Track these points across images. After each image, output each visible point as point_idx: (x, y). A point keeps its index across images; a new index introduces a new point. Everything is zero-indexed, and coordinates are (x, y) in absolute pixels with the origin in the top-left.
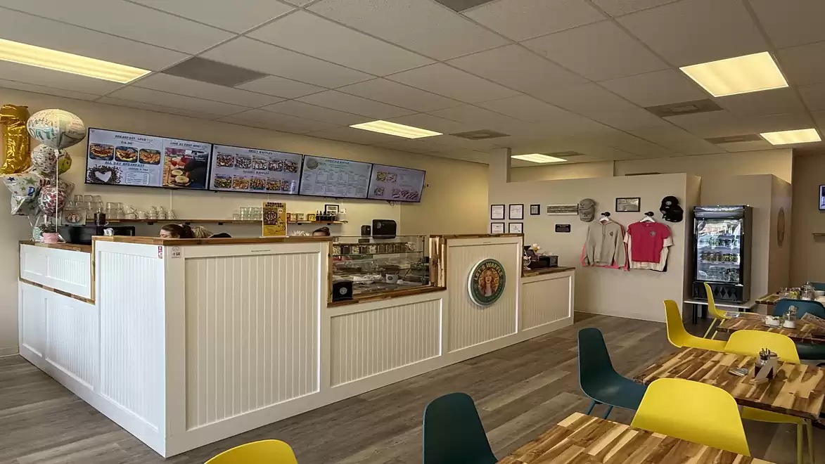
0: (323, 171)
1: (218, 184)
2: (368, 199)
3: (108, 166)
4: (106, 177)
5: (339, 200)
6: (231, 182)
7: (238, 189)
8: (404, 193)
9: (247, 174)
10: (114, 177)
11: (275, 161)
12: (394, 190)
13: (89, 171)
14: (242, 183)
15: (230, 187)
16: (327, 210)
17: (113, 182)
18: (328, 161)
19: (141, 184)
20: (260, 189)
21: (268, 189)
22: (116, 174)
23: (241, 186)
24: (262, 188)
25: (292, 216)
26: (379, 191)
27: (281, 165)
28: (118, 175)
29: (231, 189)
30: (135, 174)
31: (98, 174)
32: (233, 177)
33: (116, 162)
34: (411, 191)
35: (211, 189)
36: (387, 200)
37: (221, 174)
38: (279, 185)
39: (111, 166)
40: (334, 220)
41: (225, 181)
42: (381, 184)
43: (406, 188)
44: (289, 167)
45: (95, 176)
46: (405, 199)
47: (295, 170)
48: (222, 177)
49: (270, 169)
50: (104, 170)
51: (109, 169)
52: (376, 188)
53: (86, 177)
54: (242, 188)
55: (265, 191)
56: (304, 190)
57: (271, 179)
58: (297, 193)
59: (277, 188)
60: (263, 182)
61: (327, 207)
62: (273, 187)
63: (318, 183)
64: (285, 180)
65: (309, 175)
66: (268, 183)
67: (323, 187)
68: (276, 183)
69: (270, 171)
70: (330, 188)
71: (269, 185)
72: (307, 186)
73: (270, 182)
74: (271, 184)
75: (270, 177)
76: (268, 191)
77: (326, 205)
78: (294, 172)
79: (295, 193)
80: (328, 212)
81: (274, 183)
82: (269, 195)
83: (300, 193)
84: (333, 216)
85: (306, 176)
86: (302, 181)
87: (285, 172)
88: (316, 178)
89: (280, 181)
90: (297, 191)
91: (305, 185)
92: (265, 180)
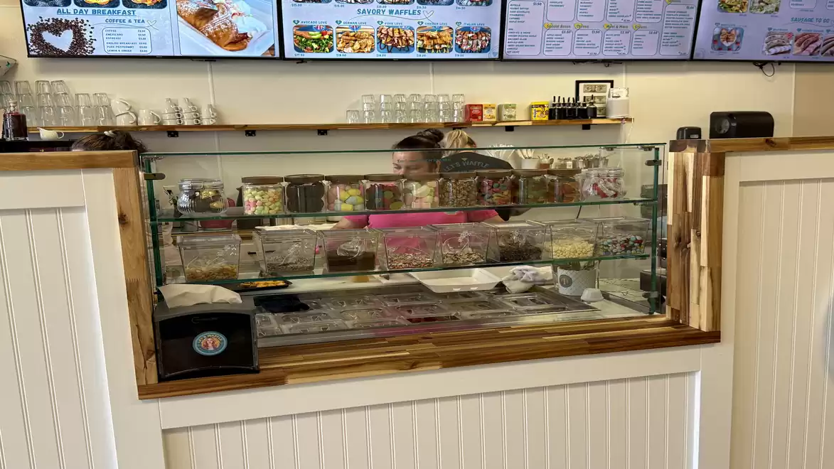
1: (301, 45)
2: (692, 60)
3: (64, 17)
4: (64, 41)
5: (613, 67)
6: (330, 39)
7: (349, 53)
8: (805, 40)
9: (364, 18)
10: (79, 41)
12: (771, 34)
13: (29, 32)
14: (356, 38)
15: (331, 50)
16: (582, 94)
17: (79, 53)
19: (136, 51)
20: (401, 50)
21: (422, 50)
22: (81, 35)
23: (357, 46)
24: (408, 48)
25: (485, 112)
26: (727, 39)
28: (87, 36)
29: (334, 55)
30: (119, 31)
31: (48, 37)
32: (334, 26)
33: (79, 9)
34: (825, 35)
35: (287, 56)
36: (755, 62)
37: (305, 20)
38: (448, 39)
39: (71, 18)
40: (595, 117)
41: (317, 35)
42: (732, 20)
43: (806, 28)
45: (43, 41)
46: (806, 56)
48: (309, 28)
49: (422, 1)
50: (57, 27)
51: (67, 25)
52: (717, 31)
53: (28, 45)
54: (360, 50)
55: (414, 54)
56: (515, 47)
57: (429, 26)
58: (497, 56)
59: (445, 46)
60: (410, 34)
61: (581, 85)
62: (435, 44)
63: (549, 27)
64: (462, 25)
65: (525, 10)
66: (422, 36)
67: (563, 35)
68: (441, 34)
69: (422, 6)
70: (585, 38)
71: (423, 41)
72: (523, 38)
73: (425, 32)
74: (429, 38)
75: (425, 21)
76: (422, 54)
77: (578, 83)
78: (484, 4)
79: (493, 57)
80: (585, 97)
81: (434, 34)
82: (430, 63)
83: (505, 56)
84: (592, 107)
85: (516, 13)
86: (508, 25)
87: (461, 7)
88: (545, 15)
89: (451, 28)
90: (497, 50)
91: (515, 34)
92: (411, 29)
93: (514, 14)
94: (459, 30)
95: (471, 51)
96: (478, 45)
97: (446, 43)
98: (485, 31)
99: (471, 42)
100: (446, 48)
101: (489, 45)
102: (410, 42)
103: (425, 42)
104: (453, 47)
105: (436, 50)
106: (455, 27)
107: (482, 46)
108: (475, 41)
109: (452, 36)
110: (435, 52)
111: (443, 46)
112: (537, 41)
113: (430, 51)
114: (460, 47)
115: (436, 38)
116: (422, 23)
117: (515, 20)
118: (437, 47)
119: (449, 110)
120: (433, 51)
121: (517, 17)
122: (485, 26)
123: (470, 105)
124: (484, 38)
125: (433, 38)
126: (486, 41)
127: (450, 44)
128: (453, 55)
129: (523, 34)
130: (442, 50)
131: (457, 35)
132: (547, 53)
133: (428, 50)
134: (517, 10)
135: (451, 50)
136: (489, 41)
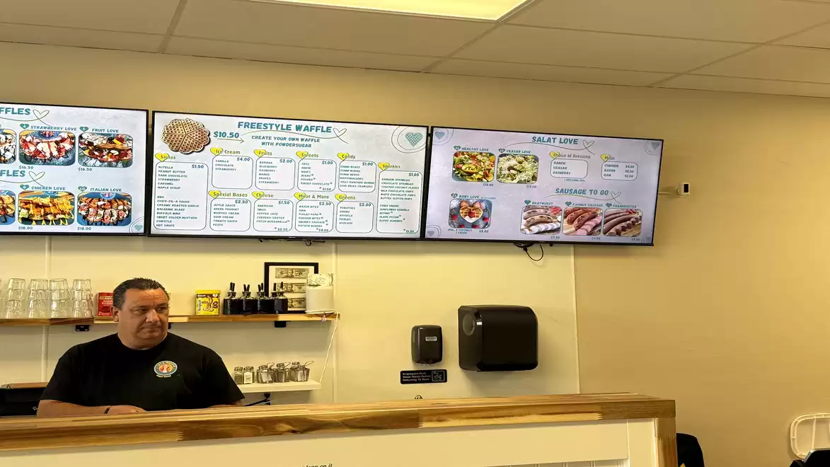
0: (232, 160)
2: (424, 239)
5: (322, 246)
8: (578, 216)
11: (42, 135)
12: (530, 208)
16: (272, 280)
18: (246, 125)
21: (27, 221)
24: (5, 218)
26: (471, 214)
27: (67, 146)
34: (604, 210)
36: (517, 243)
38: (67, 208)
42: (473, 190)
43: (577, 201)
44: (100, 149)
46: (582, 236)
47: (123, 158)
49: (27, 159)
52: (455, 204)
55: (16, 226)
56: (168, 219)
57: (36, 191)
58: (142, 230)
59: (62, 216)
60: (8, 200)
61: (272, 268)
62: (46, 214)
63: (217, 195)
64: (88, 191)
65: (181, 174)
66: (26, 204)
67: (238, 206)
68: (56, 200)
69: (27, 166)
70: (269, 210)
71: (28, 209)
72: (178, 208)
73: (31, 199)
74: (37, 206)
75: (31, 185)
76: (26, 226)
77: (267, 265)
78: (120, 164)
79: (135, 231)
80: (275, 284)
81: (46, 201)
82: (47, 239)
83: (153, 231)
84: (281, 298)
85: (167, 178)
86: (157, 192)
87: (85, 168)
88: (209, 180)
89: (70, 194)
90: (142, 223)
91: (167, 203)
92: (11, 194)
93: (164, 178)
94: (84, 196)
95: (102, 223)
96: (112, 215)
97: (63, 213)
98: (122, 198)
99: (101, 212)
100: (62, 219)
101: (129, 216)
102: (9, 210)
103: (31, 212)
104: (75, 217)
105: (47, 221)
106: (77, 193)
107: (118, 216)
108: (108, 211)
109: (72, 203)
110: (48, 224)
111: (58, 216)
112: (200, 212)
113: (38, 222)
114: (84, 217)
115: (49, 207)
116: (27, 186)
117: (166, 186)
118: (50, 217)
119: (67, 301)
120: (44, 222)
121: (169, 182)
122: (123, 192)
123: (101, 294)
124: (121, 207)
125: (43, 206)
126: (125, 211)
127: (69, 214)
128: (75, 227)
129: (178, 203)
130: (57, 222)
131: (81, 203)
132: (214, 227)
133: (36, 221)
134: (168, 174)
135: (71, 222)
136: (130, 211)
